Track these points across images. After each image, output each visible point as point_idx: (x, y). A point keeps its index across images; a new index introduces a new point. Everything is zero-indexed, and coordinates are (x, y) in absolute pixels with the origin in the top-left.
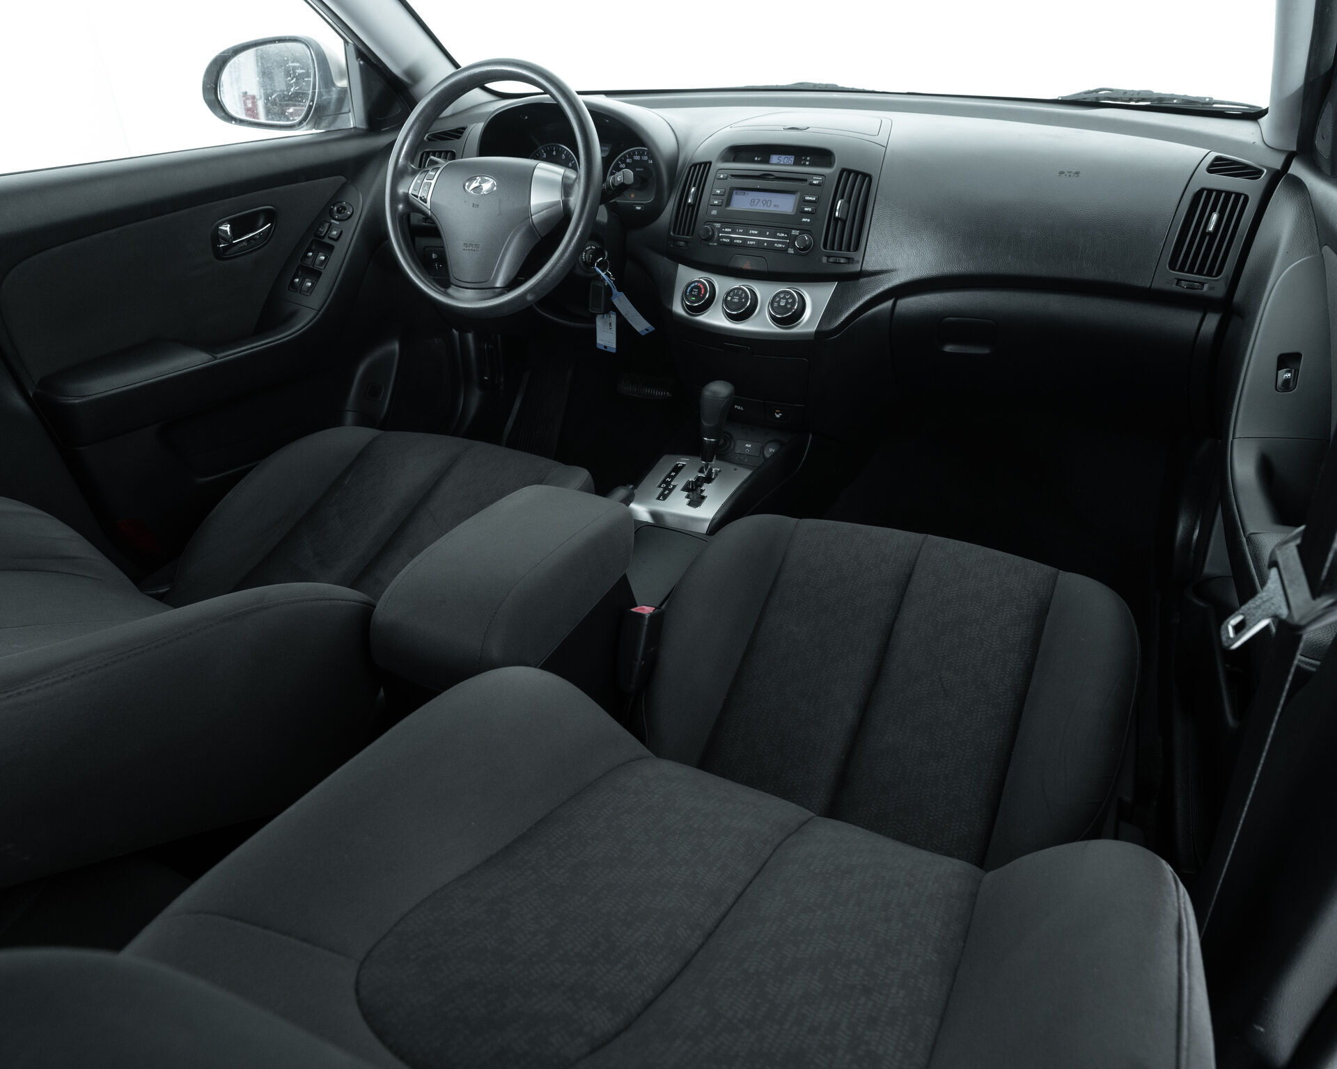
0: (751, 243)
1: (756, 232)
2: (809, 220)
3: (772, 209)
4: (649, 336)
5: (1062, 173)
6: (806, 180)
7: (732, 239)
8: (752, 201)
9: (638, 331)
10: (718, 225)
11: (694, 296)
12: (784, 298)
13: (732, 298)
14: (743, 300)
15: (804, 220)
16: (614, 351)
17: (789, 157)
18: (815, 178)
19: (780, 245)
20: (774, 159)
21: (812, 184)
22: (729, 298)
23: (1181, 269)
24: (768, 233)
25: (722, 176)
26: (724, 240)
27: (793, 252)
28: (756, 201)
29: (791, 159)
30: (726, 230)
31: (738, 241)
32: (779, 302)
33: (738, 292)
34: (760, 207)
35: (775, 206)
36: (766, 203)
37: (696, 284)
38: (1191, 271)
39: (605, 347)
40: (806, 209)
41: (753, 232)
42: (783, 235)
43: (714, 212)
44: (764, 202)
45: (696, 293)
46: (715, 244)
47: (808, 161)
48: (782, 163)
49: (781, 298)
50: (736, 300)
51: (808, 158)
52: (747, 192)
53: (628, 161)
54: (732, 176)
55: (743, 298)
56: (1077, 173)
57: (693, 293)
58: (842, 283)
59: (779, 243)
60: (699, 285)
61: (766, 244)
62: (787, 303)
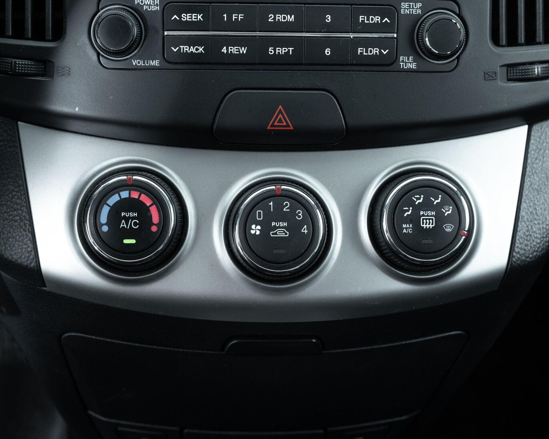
0: (281, 51)
1: (291, 18)
12: (427, 205)
13: (266, 228)
14: (305, 230)
19: (375, 51)
22: (256, 230)
24: (329, 18)
26: (185, 49)
27: (413, 66)
30: (186, 17)
31: (234, 50)
32: (415, 219)
33: (279, 207)
37: (125, 194)
41: (280, 17)
42: (377, 19)
49: (417, 208)
50: (281, 233)
55: (301, 224)
57: (123, 224)
58: (536, 127)
59: (368, 43)
60: (135, 195)
61: (328, 52)
62: (440, 219)
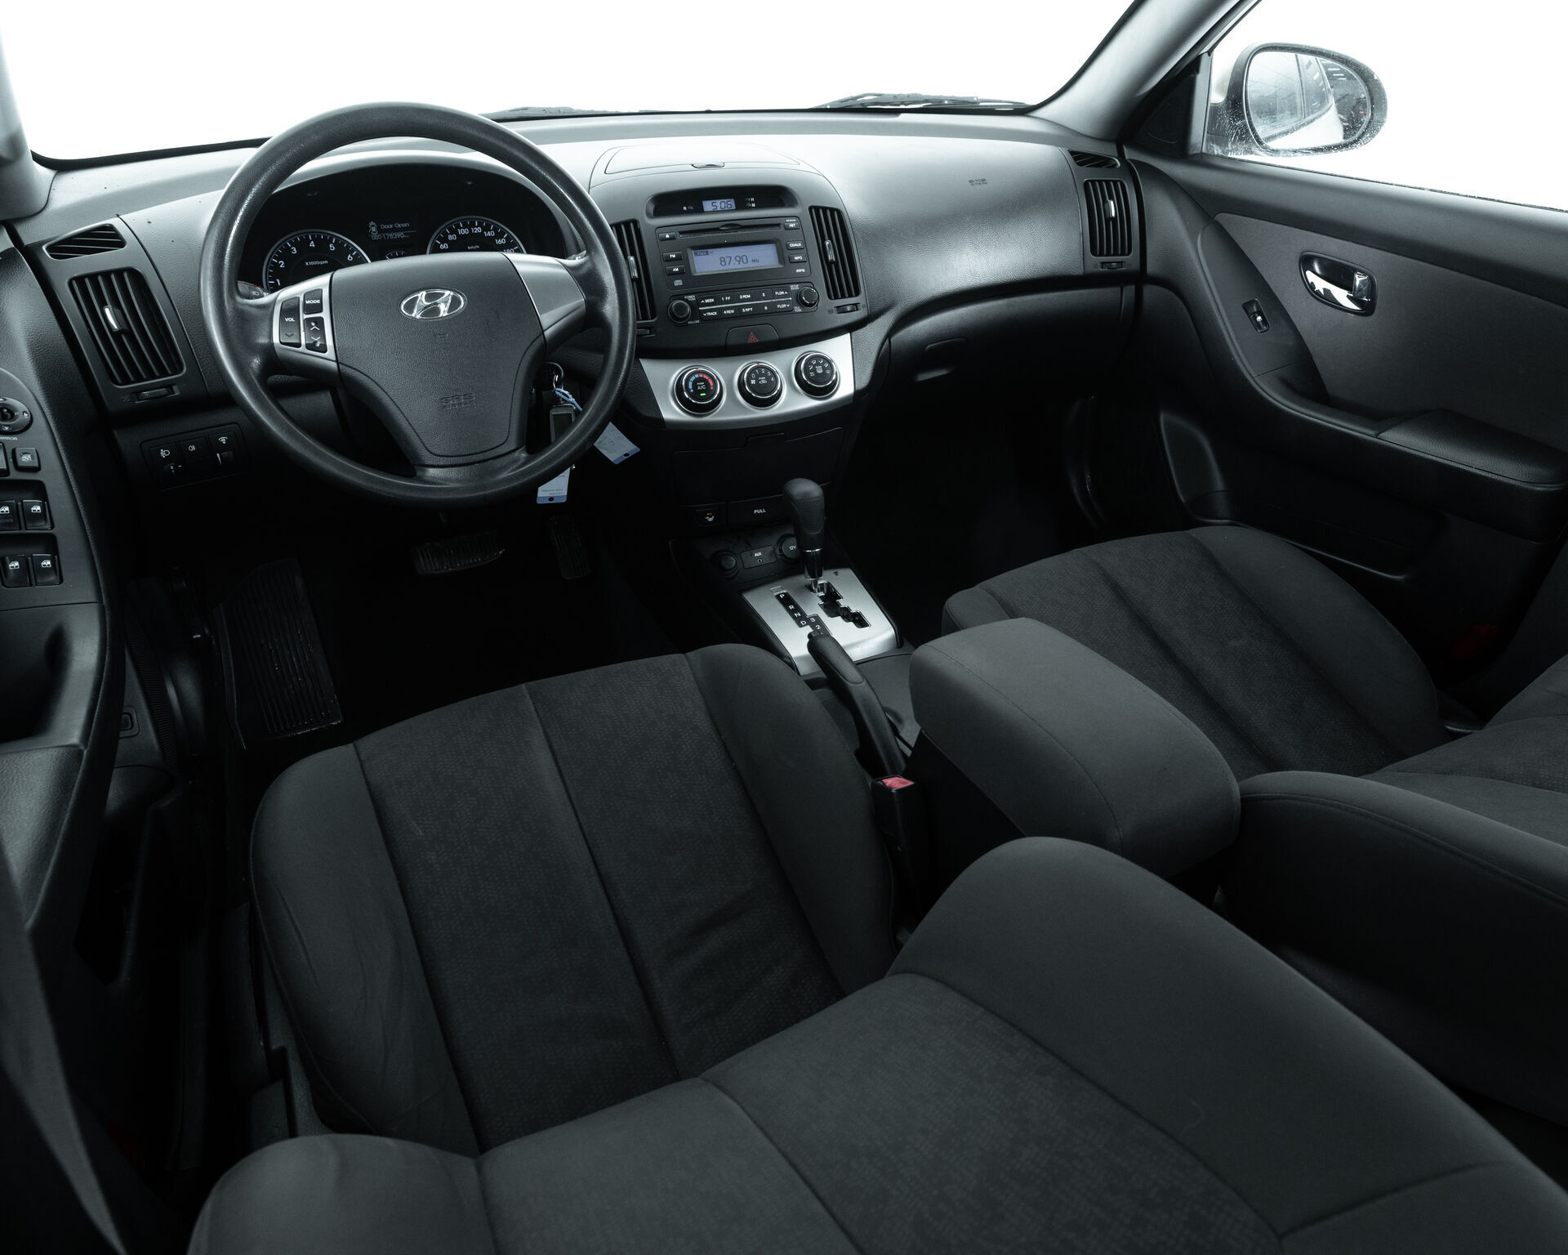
0: (747, 310)
1: (749, 296)
2: (804, 270)
3: (751, 266)
4: (629, 461)
5: (970, 182)
6: (778, 225)
7: (720, 311)
8: (722, 260)
9: (612, 460)
10: (692, 298)
11: (702, 391)
12: (818, 364)
13: (757, 381)
14: (772, 379)
15: (798, 271)
16: (564, 500)
17: (725, 201)
18: (788, 221)
19: (784, 306)
20: (708, 205)
21: (787, 228)
22: (753, 382)
23: (1101, 254)
24: (763, 295)
25: (667, 236)
26: (709, 314)
27: (800, 310)
28: (727, 260)
29: (731, 203)
30: (707, 301)
31: (729, 312)
32: (814, 370)
33: (760, 372)
34: (734, 266)
35: (754, 261)
36: (740, 259)
37: (697, 376)
38: (1108, 254)
39: (551, 499)
40: (796, 258)
41: (744, 296)
42: (782, 293)
43: (678, 283)
44: (738, 259)
45: (703, 387)
46: (698, 321)
47: (753, 202)
48: (719, 209)
49: (814, 366)
50: (764, 382)
51: (753, 199)
52: (709, 250)
53: (451, 237)
54: (681, 233)
55: (770, 377)
56: (983, 180)
57: (699, 388)
58: (853, 333)
59: (781, 303)
60: (701, 376)
61: (766, 308)
62: (824, 368)
